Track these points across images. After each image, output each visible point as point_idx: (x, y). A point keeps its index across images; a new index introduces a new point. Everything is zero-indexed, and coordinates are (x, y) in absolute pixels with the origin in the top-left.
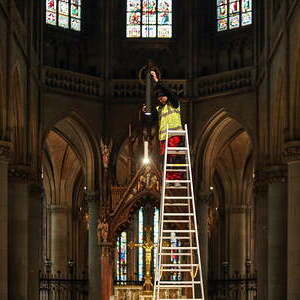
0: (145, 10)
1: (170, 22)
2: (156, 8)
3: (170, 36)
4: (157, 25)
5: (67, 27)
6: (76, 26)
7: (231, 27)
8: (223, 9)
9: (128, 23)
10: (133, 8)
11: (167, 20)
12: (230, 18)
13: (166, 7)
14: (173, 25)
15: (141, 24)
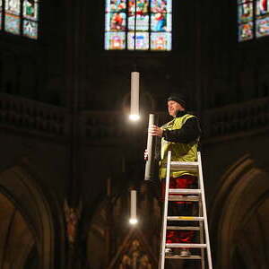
0: (132, 9)
1: (169, 27)
2: (149, 8)
3: (168, 47)
4: (150, 31)
5: (17, 32)
6: (31, 30)
7: (258, 35)
8: (247, 9)
9: (108, 28)
10: (115, 7)
11: (164, 24)
12: (257, 22)
13: (163, 6)
14: (173, 32)
15: (127, 30)
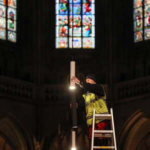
0: (71, 24)
1: (93, 34)
2: (81, 23)
3: (93, 46)
4: (82, 37)
5: (5, 38)
6: (12, 37)
7: (146, 38)
8: (139, 23)
9: (57, 35)
10: (61, 22)
11: (91, 32)
12: (145, 31)
14: (96, 37)
15: (68, 36)
